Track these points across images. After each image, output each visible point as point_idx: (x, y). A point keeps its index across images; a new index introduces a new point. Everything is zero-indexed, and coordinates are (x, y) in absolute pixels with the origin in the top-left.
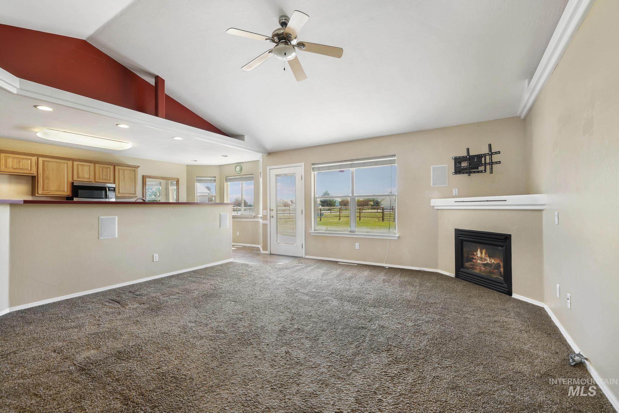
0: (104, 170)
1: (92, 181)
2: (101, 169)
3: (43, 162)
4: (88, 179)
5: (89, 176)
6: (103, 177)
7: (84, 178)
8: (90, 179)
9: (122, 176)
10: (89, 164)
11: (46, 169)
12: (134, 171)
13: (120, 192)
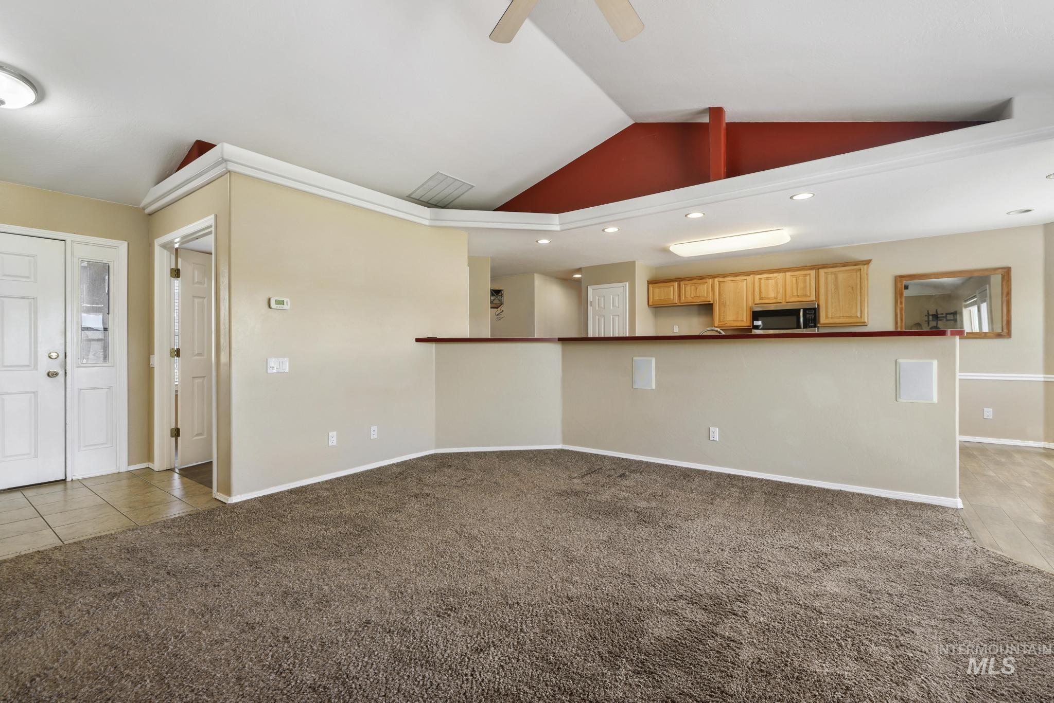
0: (801, 279)
1: (780, 301)
2: (794, 279)
3: (720, 283)
4: (775, 298)
5: (776, 294)
6: (797, 293)
7: (768, 298)
8: (777, 299)
9: (833, 286)
10: (775, 275)
11: (722, 293)
12: (859, 273)
13: (830, 315)
